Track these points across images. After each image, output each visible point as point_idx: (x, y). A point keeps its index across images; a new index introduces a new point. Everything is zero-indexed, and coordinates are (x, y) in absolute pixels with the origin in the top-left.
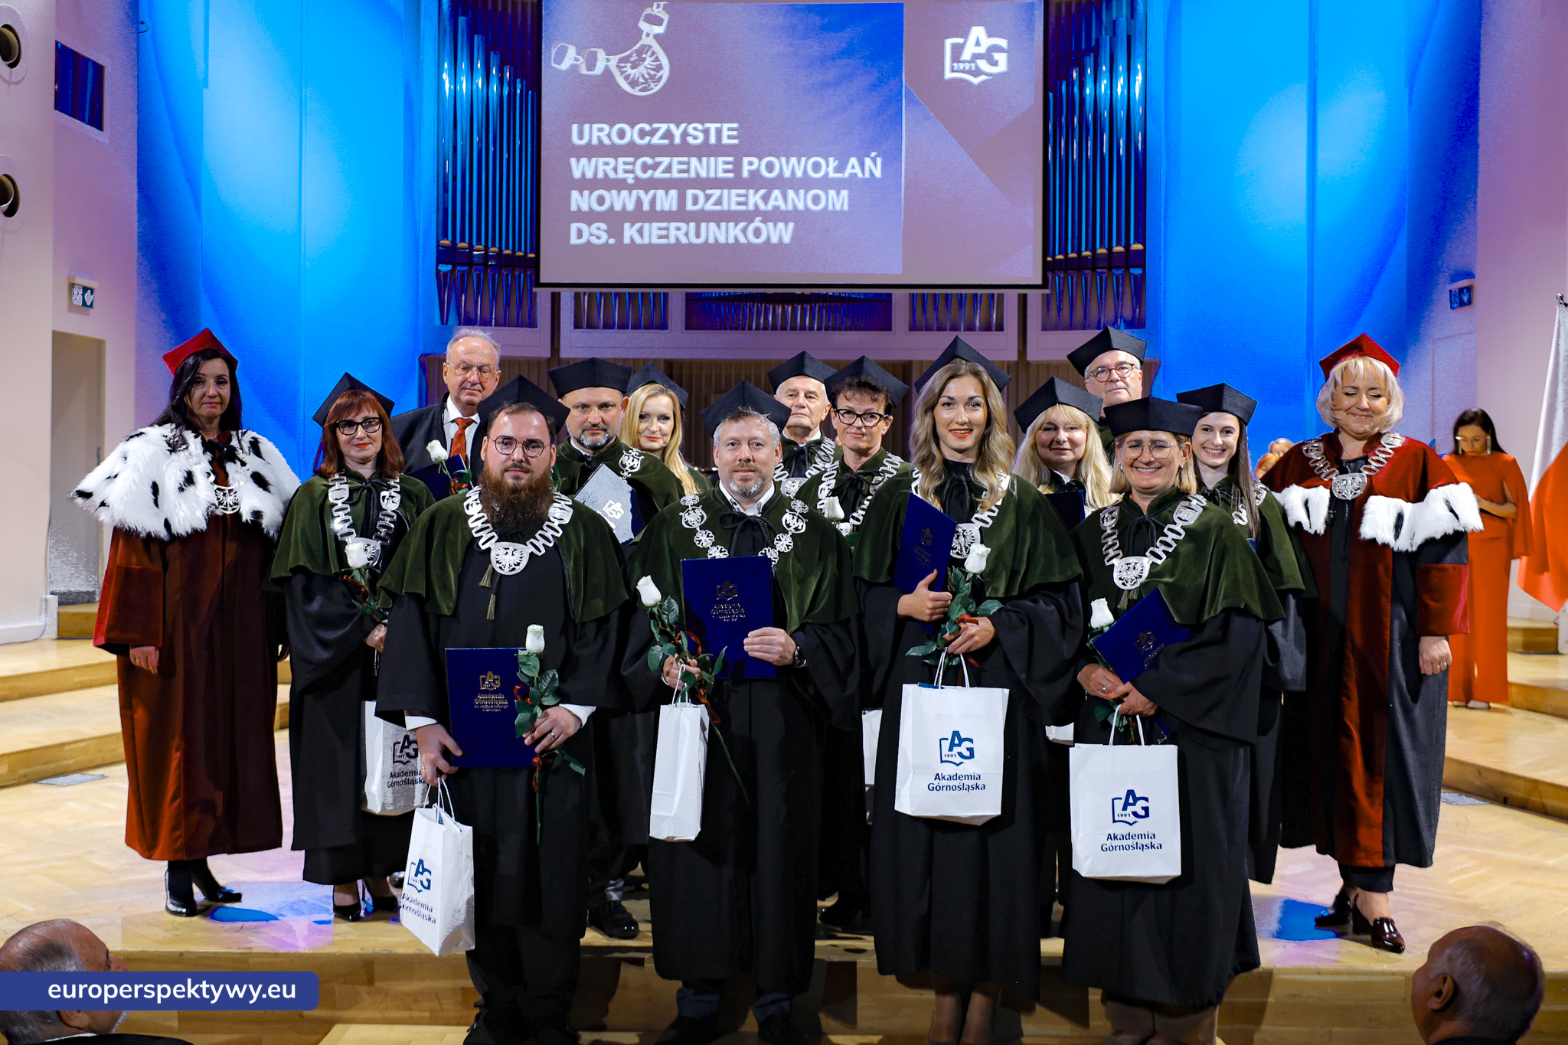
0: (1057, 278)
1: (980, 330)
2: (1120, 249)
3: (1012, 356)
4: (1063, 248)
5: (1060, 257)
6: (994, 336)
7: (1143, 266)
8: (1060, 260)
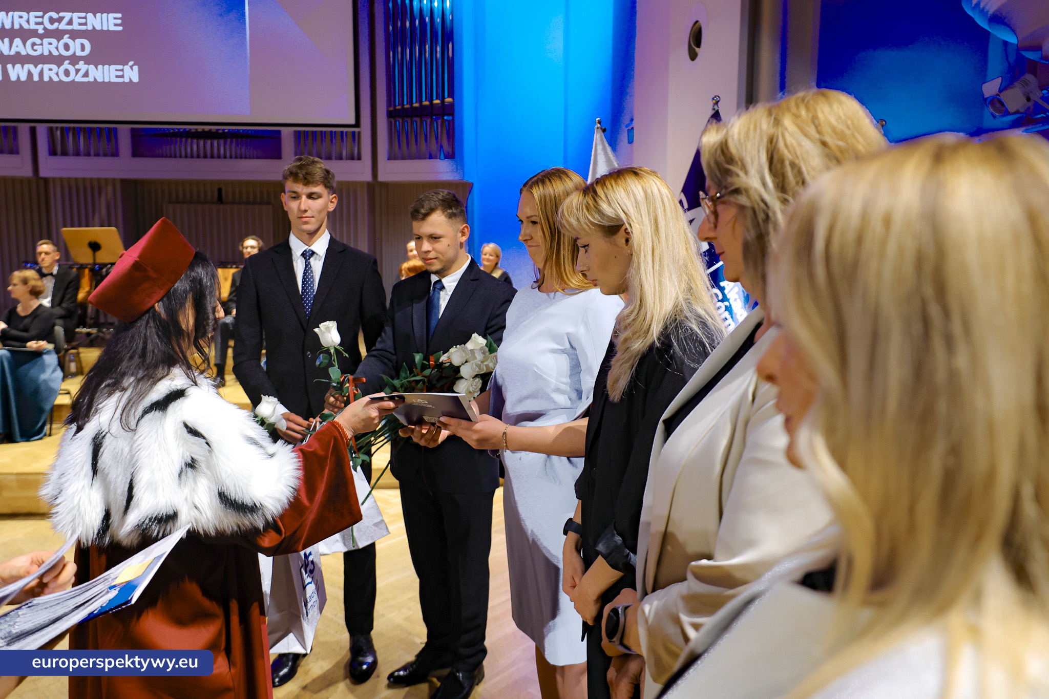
0: (398, 122)
1: (347, 159)
2: (437, 102)
3: (368, 177)
4: (400, 101)
5: (399, 107)
6: (355, 163)
7: (452, 114)
8: (399, 110)
